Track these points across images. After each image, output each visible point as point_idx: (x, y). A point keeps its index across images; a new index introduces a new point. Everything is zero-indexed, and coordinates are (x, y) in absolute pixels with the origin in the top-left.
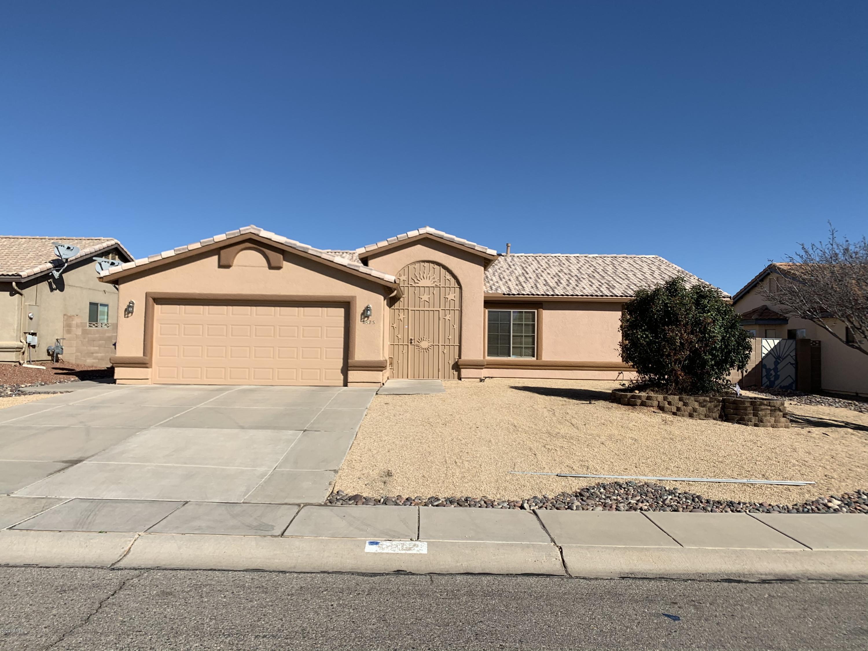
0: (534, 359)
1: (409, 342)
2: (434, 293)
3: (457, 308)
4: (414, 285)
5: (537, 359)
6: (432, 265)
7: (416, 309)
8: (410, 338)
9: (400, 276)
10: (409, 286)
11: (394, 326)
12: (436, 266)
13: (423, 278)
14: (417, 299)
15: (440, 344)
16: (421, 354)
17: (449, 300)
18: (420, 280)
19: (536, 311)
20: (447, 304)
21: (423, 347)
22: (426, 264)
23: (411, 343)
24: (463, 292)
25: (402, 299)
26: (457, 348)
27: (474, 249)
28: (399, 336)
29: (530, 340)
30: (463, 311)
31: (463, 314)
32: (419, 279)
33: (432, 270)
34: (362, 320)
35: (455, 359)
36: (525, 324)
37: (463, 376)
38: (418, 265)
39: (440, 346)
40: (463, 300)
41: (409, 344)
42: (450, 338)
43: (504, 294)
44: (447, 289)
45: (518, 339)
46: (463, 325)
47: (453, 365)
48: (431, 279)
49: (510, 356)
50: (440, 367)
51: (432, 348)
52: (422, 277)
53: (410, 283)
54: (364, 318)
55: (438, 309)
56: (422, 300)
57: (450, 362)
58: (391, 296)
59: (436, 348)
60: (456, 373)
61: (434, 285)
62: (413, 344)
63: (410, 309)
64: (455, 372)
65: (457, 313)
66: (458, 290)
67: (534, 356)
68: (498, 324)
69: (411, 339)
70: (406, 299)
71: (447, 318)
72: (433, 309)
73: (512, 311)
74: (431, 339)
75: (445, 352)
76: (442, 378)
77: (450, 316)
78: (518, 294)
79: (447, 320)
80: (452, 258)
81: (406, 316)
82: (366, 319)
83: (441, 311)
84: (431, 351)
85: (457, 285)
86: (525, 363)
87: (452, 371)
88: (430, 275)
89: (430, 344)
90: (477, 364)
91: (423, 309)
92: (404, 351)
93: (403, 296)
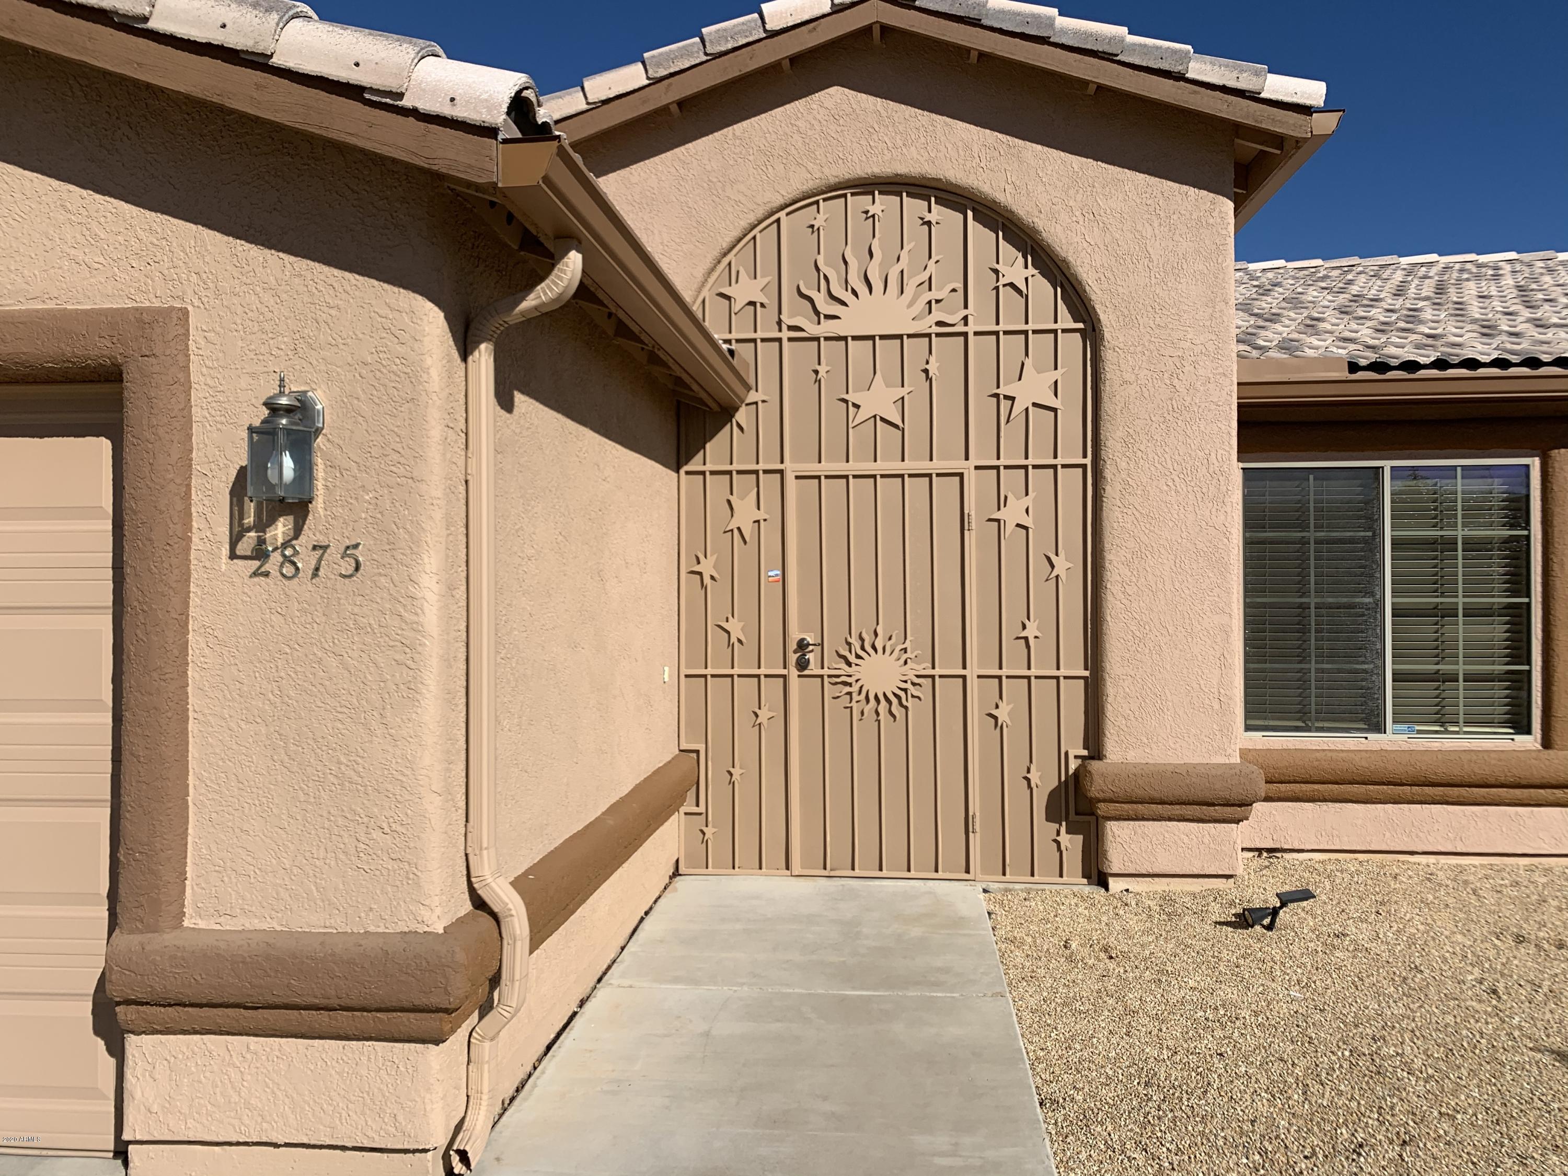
0: (1530, 742)
1: (793, 658)
2: (933, 368)
3: (1071, 452)
4: (812, 329)
5: (1547, 743)
6: (914, 207)
7: (827, 467)
8: (795, 635)
9: (731, 277)
10: (785, 334)
11: (707, 568)
12: (938, 213)
13: (862, 289)
14: (832, 411)
15: (971, 673)
16: (863, 731)
17: (1018, 408)
18: (847, 297)
19: (1535, 463)
20: (1012, 435)
21: (874, 688)
22: (882, 204)
23: (802, 665)
24: (1109, 356)
25: (741, 416)
26: (1074, 695)
27: (1180, 77)
28: (734, 627)
29: (1498, 630)
30: (1109, 472)
31: (1111, 492)
32: (838, 291)
33: (915, 234)
34: (247, 543)
35: (1062, 758)
36: (1467, 542)
37: (1116, 861)
38: (830, 210)
39: (973, 684)
40: (1107, 406)
41: (794, 672)
42: (1030, 632)
43: (1353, 367)
44: (1011, 346)
45: (1425, 630)
46: (1114, 559)
47: (1052, 795)
48: (910, 289)
49: (1379, 728)
50: (975, 807)
51: (924, 692)
52: (856, 282)
53: (787, 320)
54: (262, 525)
55: (957, 465)
56: (863, 415)
57: (1034, 777)
58: (530, 302)
59: (948, 692)
60: (1072, 843)
61: (926, 325)
62: (813, 669)
63: (791, 468)
64: (1065, 838)
65: (1071, 482)
66: (1072, 346)
67: (1526, 730)
68: (1304, 542)
69: (802, 646)
70: (768, 414)
71: (1012, 514)
72: (924, 466)
73: (1387, 465)
74: (917, 642)
75: (1003, 714)
76: (986, 870)
77: (1028, 501)
78: (1440, 364)
79: (1010, 527)
80: (1033, 151)
81: (769, 511)
82: (281, 529)
83: (971, 478)
84: (918, 711)
85: (1066, 320)
86: (1481, 771)
87: (1045, 830)
88: (903, 263)
89: (910, 672)
90: (1208, 796)
91: (868, 467)
92: (764, 715)
93: (752, 397)
